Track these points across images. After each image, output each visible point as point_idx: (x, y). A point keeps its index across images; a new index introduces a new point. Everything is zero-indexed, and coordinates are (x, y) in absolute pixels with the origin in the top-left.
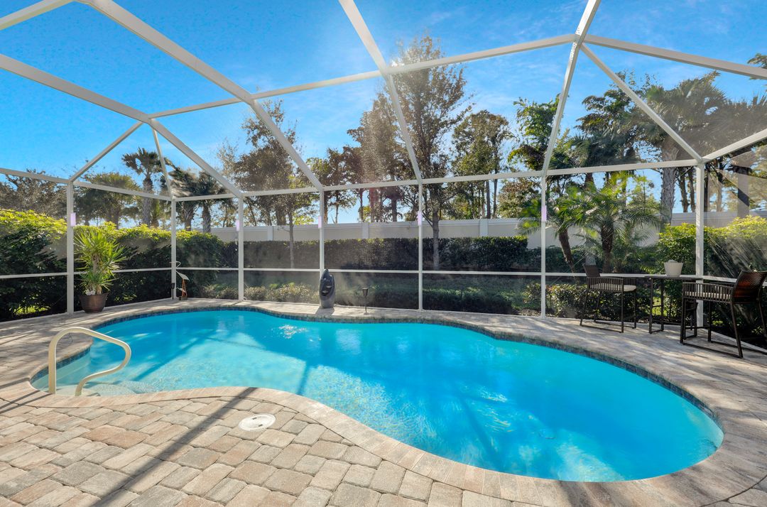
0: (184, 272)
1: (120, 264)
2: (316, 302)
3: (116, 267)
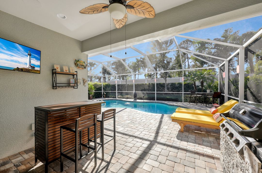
0: (105, 92)
1: (95, 90)
2: (133, 99)
3: (94, 91)
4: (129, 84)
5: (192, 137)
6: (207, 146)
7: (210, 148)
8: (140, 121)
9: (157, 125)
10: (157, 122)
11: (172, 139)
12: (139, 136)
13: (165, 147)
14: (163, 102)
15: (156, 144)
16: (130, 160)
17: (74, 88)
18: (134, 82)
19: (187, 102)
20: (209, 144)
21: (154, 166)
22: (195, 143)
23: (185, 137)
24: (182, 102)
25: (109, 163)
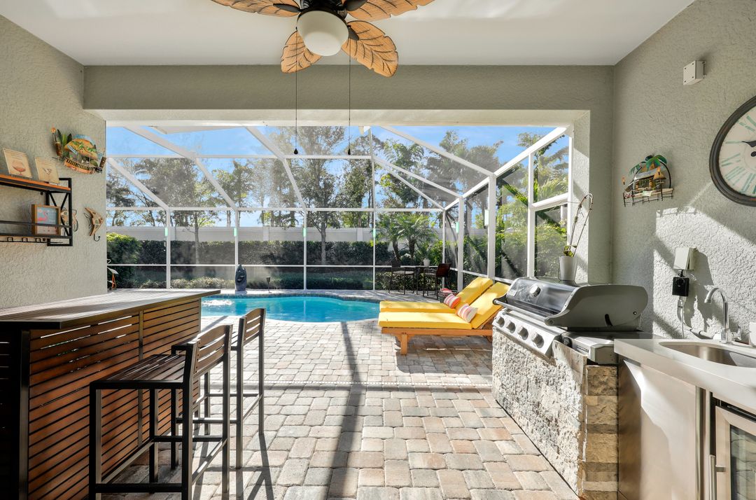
2: (233, 288)
4: (206, 243)
5: (427, 360)
6: (459, 373)
7: (465, 375)
8: (291, 345)
9: (343, 348)
10: (337, 342)
11: (391, 373)
12: (309, 383)
13: (386, 394)
14: (327, 292)
15: (364, 392)
16: (318, 442)
17: (49, 244)
18: (235, 234)
19: (382, 289)
20: (460, 369)
21: (383, 437)
22: (437, 371)
23: (414, 364)
24: (372, 289)
25: (265, 470)
